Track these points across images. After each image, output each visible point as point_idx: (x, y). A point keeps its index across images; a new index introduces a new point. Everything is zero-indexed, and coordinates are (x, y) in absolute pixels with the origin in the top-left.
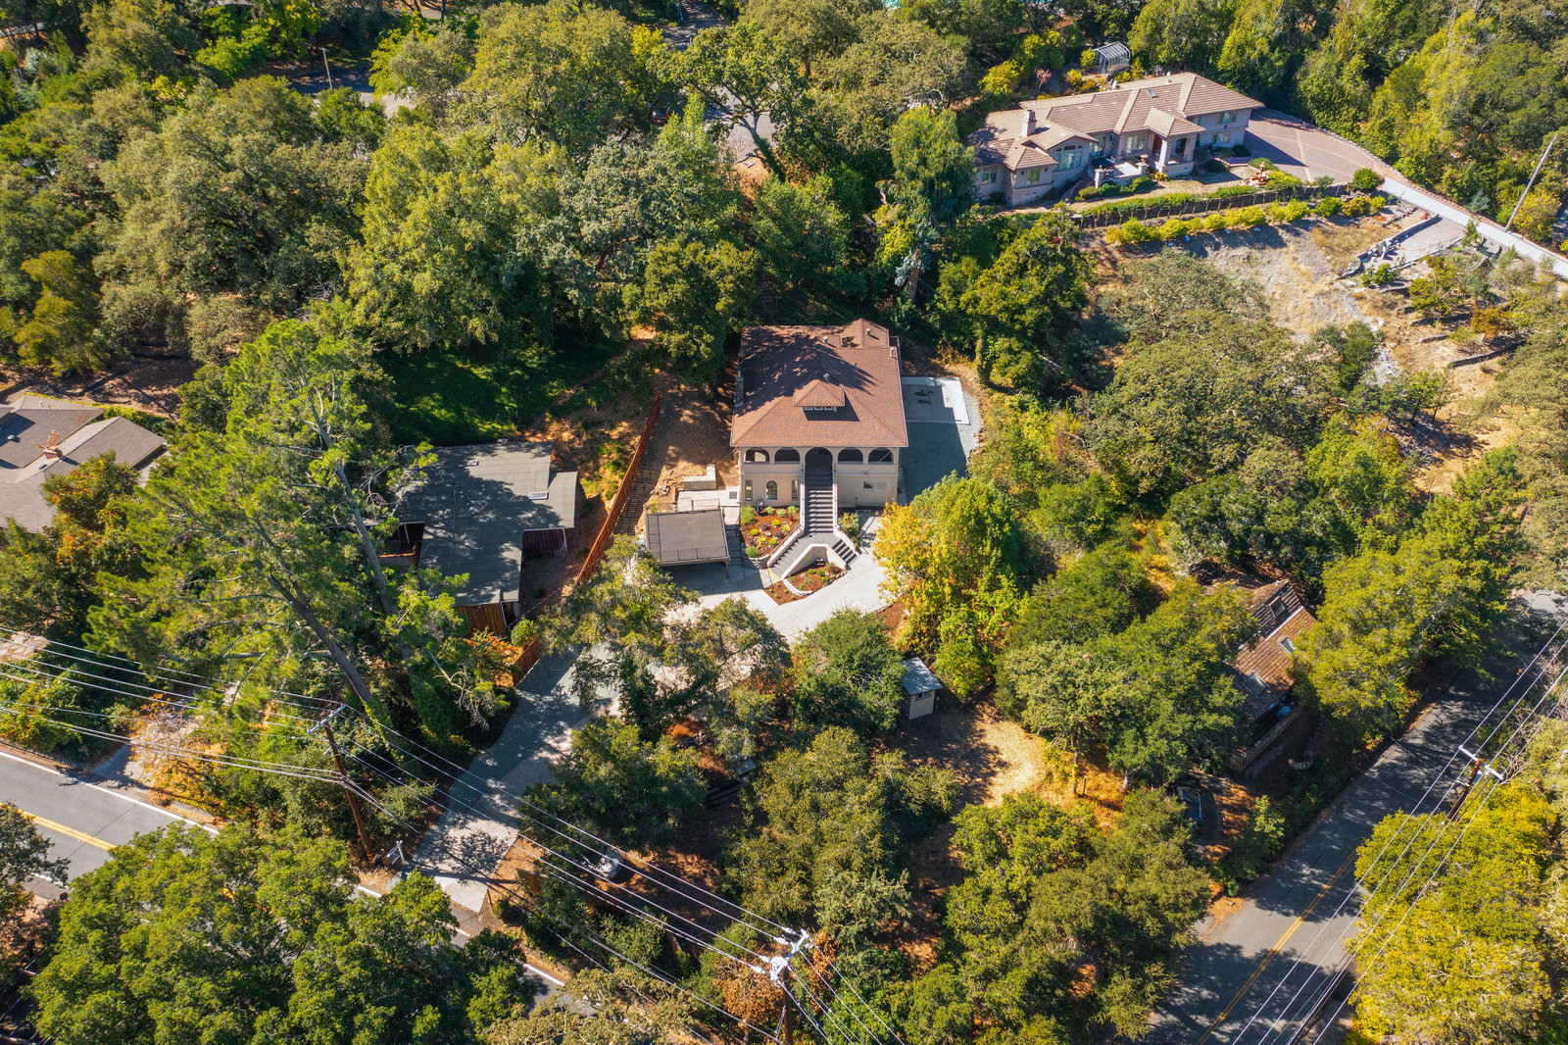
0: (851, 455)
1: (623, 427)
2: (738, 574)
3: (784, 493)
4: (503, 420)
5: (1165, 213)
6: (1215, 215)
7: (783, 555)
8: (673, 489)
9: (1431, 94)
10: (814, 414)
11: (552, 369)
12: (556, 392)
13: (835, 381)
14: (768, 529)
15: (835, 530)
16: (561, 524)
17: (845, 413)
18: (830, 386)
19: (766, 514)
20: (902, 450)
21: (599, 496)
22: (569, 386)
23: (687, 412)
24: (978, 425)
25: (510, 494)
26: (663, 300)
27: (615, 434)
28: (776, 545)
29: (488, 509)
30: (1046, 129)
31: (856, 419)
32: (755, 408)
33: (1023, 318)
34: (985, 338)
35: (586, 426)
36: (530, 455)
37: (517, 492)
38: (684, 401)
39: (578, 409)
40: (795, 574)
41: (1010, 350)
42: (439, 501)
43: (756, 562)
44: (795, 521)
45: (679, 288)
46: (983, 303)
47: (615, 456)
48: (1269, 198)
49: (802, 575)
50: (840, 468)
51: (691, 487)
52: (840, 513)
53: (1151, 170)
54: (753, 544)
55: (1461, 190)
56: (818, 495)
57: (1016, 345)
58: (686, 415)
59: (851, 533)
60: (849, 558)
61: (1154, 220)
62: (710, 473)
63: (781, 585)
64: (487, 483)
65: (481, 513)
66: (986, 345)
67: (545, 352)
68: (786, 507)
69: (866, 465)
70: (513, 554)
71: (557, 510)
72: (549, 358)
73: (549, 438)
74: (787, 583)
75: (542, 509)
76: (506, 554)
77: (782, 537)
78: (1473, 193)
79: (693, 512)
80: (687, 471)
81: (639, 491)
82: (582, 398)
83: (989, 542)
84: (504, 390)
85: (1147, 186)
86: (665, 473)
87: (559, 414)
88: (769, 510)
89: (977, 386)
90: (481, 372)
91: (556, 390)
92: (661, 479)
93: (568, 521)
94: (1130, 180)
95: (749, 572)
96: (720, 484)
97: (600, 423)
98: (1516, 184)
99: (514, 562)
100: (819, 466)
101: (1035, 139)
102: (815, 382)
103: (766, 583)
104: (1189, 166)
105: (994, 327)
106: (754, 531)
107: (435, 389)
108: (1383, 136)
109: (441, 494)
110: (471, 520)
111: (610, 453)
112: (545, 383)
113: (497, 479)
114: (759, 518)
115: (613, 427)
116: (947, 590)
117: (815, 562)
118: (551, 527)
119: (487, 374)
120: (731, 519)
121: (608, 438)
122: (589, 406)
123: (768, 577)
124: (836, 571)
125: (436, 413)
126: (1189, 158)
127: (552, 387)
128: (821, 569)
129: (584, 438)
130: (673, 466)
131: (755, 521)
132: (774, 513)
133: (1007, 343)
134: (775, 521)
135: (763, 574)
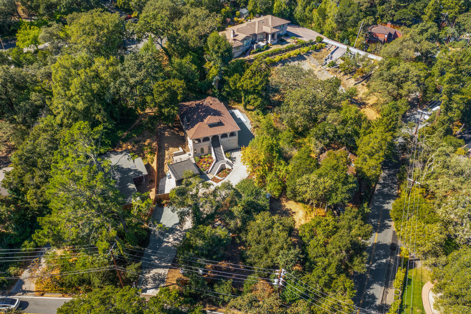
0: (224, 136)
1: (148, 141)
3: (206, 150)
5: (275, 55)
6: (288, 54)
7: (212, 169)
8: (171, 156)
9: (329, 15)
10: (211, 126)
11: (117, 128)
13: (214, 115)
14: (205, 162)
15: (225, 158)
16: (143, 174)
17: (220, 124)
18: (214, 116)
19: (202, 158)
21: (148, 163)
22: (125, 132)
23: (166, 133)
24: (249, 122)
25: (123, 168)
26: (161, 99)
27: (146, 143)
28: (209, 167)
30: (238, 35)
31: (223, 125)
32: (192, 127)
33: (258, 88)
34: (245, 96)
35: (135, 143)
37: (125, 167)
38: (164, 129)
39: (130, 138)
40: (218, 173)
41: (254, 98)
43: (205, 172)
44: (211, 158)
45: (166, 95)
46: (245, 86)
47: (149, 150)
48: (299, 47)
49: (220, 173)
50: (222, 140)
51: (176, 155)
52: (225, 152)
53: (267, 43)
54: (202, 167)
55: (341, 39)
56: (218, 149)
57: (256, 96)
58: (167, 134)
59: (230, 158)
60: (231, 165)
61: (272, 57)
62: (181, 150)
63: (215, 178)
66: (245, 98)
68: (207, 155)
69: (229, 138)
70: (132, 186)
71: (140, 170)
72: (115, 124)
73: (124, 149)
74: (216, 177)
75: (135, 171)
76: (130, 187)
77: (210, 164)
78: (344, 39)
79: (181, 162)
80: (173, 150)
81: (161, 159)
82: (130, 135)
83: (275, 152)
85: (268, 48)
86: (167, 152)
87: (125, 140)
88: (203, 156)
89: (244, 110)
91: (120, 134)
92: (166, 154)
93: (145, 172)
94: (263, 47)
95: (204, 176)
96: (184, 152)
97: (140, 141)
98: (353, 36)
99: (134, 188)
100: (215, 141)
101: (235, 38)
102: (209, 116)
103: (210, 178)
104: (276, 41)
105: (247, 92)
106: (201, 164)
108: (319, 27)
111: (147, 150)
112: (116, 132)
114: (200, 159)
115: (145, 142)
116: (267, 168)
117: (222, 169)
118: (141, 175)
120: (193, 161)
121: (144, 145)
122: (134, 137)
123: (210, 176)
124: (229, 170)
126: (276, 39)
127: (119, 133)
128: (225, 170)
129: (136, 147)
130: (168, 150)
131: (200, 161)
132: (205, 157)
133: (253, 97)
134: (206, 160)
135: (208, 175)
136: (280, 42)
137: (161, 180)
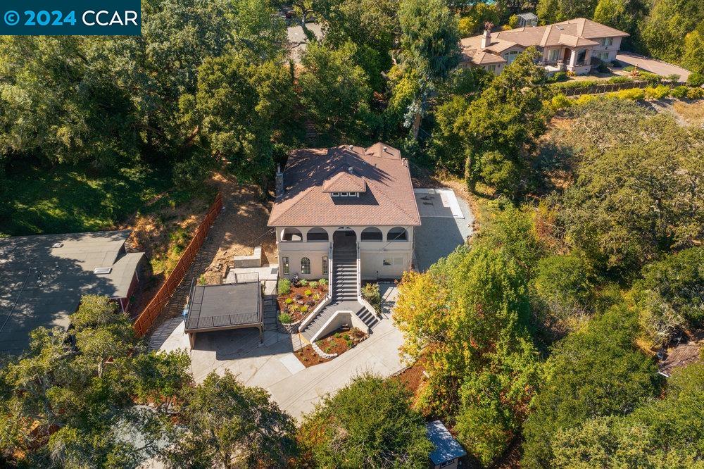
0: (372, 234)
1: (192, 219)
2: (271, 338)
3: (316, 267)
4: (104, 217)
7: (313, 321)
8: (225, 266)
10: (341, 199)
11: (149, 182)
12: (148, 197)
13: (358, 173)
14: (301, 298)
15: (359, 298)
16: (115, 294)
17: (366, 198)
18: (354, 177)
19: (300, 286)
20: (416, 228)
22: (158, 192)
23: (244, 208)
24: (470, 219)
25: (80, 269)
27: (184, 225)
28: (307, 312)
29: (54, 283)
30: (497, 43)
31: (375, 203)
33: (506, 132)
34: (473, 155)
35: (164, 220)
36: (109, 239)
37: (85, 268)
38: (244, 199)
39: (161, 208)
40: (322, 338)
41: (494, 161)
42: (16, 275)
43: (288, 326)
44: (324, 291)
47: (181, 241)
48: (642, 85)
49: (329, 339)
50: (364, 246)
51: (240, 264)
52: (364, 283)
53: (565, 70)
54: (287, 311)
56: (344, 269)
57: (499, 156)
58: (243, 210)
59: (373, 301)
60: (371, 323)
61: (571, 97)
62: (257, 253)
63: (309, 349)
64: (64, 260)
65: (49, 285)
66: (473, 162)
67: (146, 171)
68: (317, 280)
69: (385, 243)
70: (63, 321)
71: (115, 283)
72: (148, 174)
74: (315, 346)
75: (103, 282)
76: (57, 321)
77: (313, 305)
79: (237, 284)
80: (238, 252)
81: (196, 268)
82: (165, 200)
83: (505, 306)
84: (108, 196)
85: (563, 78)
86: (220, 253)
87: (147, 212)
88: (303, 282)
89: (466, 194)
90: (94, 184)
91: (150, 196)
92: (216, 258)
93: (122, 292)
94: (553, 74)
95: (282, 337)
96: (264, 262)
97: (175, 217)
99: (62, 328)
100: (345, 244)
102: (341, 174)
103: (296, 346)
104: (589, 68)
105: (480, 147)
106: (289, 300)
107: (55, 195)
109: (19, 270)
110: (37, 292)
111: (178, 237)
112: (141, 190)
113: (72, 257)
114: (294, 289)
115: (183, 220)
116: (467, 353)
117: (341, 327)
119: (99, 185)
120: (269, 290)
121: (178, 228)
122: (169, 206)
123: (299, 341)
124: (360, 335)
125: (51, 212)
126: (588, 63)
127: (146, 194)
128: (346, 333)
129: (161, 229)
130: (228, 248)
131: (291, 292)
132: (307, 285)
133: (491, 157)
134: (308, 292)
135: (295, 337)
136: (596, 71)
137: (167, 323)
